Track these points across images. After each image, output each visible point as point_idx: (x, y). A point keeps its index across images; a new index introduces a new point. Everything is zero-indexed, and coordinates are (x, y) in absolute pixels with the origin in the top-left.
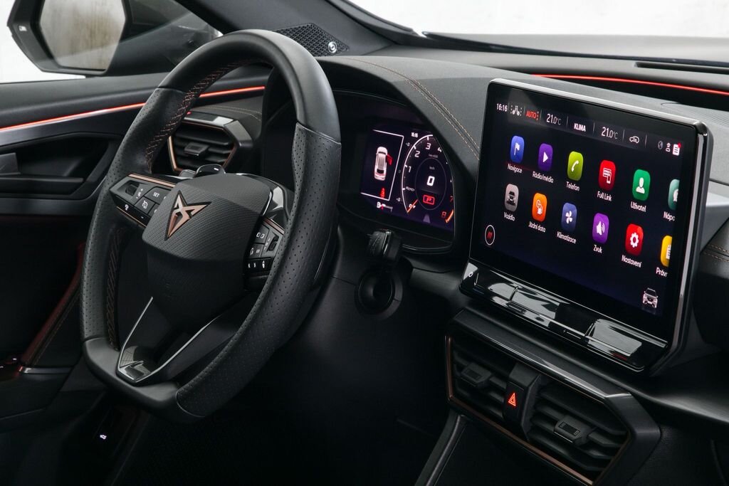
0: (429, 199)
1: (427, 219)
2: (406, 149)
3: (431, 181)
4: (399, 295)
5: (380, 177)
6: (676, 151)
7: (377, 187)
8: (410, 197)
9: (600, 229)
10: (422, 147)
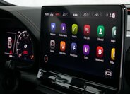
0: (25, 52)
1: (25, 59)
2: (17, 37)
3: (26, 46)
4: (17, 84)
5: (10, 47)
6: (114, 16)
7: (9, 50)
8: (19, 52)
9: (86, 50)
10: (22, 36)
